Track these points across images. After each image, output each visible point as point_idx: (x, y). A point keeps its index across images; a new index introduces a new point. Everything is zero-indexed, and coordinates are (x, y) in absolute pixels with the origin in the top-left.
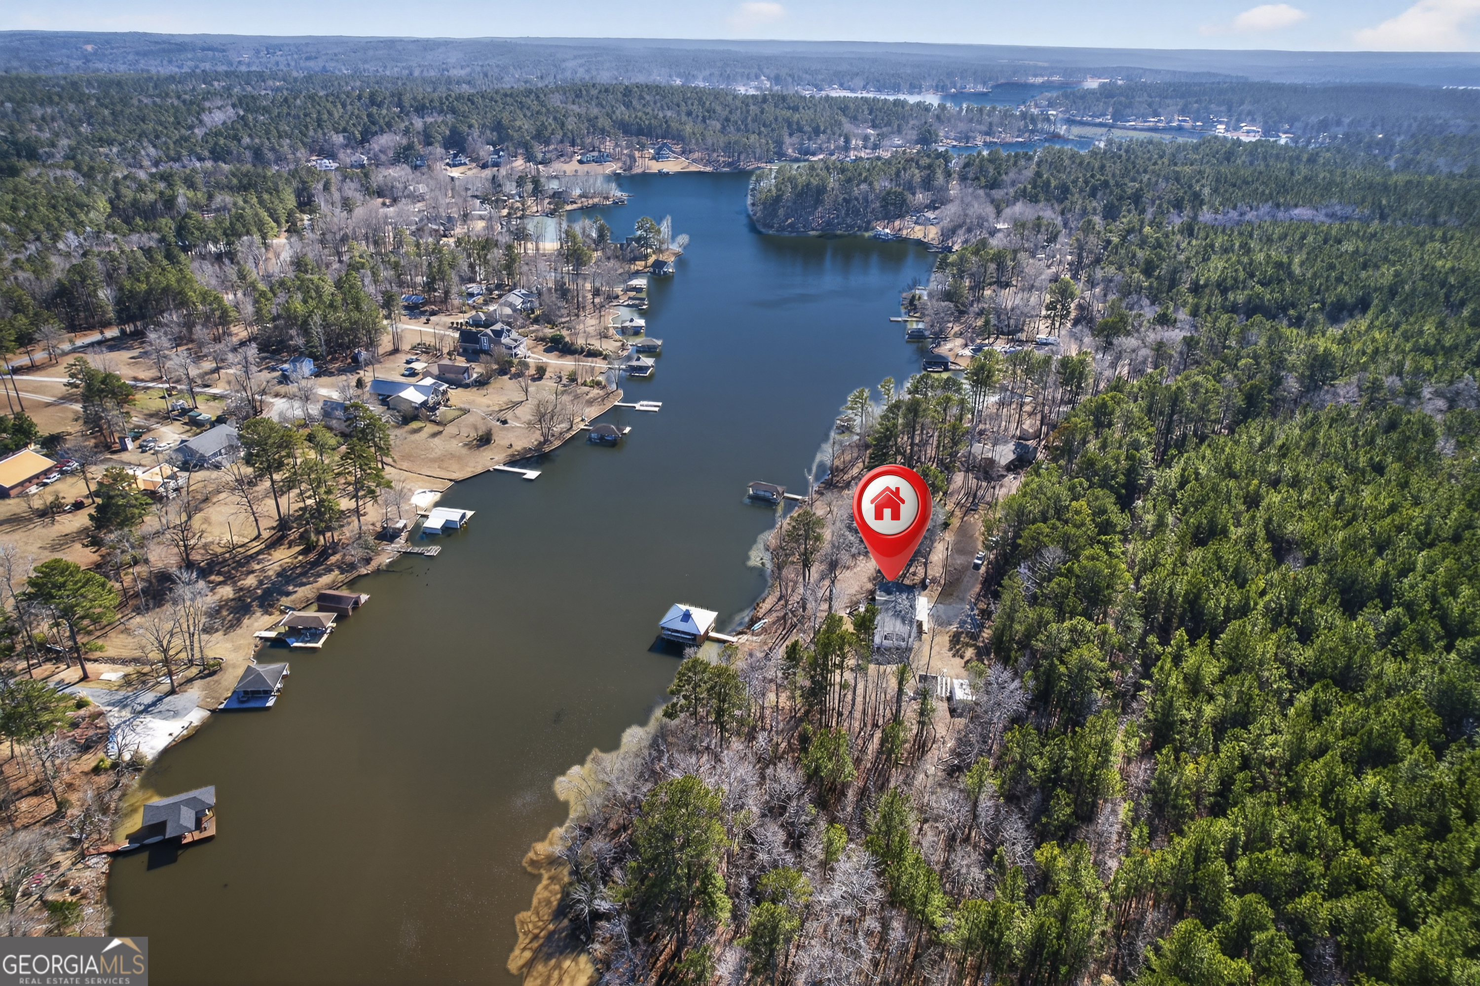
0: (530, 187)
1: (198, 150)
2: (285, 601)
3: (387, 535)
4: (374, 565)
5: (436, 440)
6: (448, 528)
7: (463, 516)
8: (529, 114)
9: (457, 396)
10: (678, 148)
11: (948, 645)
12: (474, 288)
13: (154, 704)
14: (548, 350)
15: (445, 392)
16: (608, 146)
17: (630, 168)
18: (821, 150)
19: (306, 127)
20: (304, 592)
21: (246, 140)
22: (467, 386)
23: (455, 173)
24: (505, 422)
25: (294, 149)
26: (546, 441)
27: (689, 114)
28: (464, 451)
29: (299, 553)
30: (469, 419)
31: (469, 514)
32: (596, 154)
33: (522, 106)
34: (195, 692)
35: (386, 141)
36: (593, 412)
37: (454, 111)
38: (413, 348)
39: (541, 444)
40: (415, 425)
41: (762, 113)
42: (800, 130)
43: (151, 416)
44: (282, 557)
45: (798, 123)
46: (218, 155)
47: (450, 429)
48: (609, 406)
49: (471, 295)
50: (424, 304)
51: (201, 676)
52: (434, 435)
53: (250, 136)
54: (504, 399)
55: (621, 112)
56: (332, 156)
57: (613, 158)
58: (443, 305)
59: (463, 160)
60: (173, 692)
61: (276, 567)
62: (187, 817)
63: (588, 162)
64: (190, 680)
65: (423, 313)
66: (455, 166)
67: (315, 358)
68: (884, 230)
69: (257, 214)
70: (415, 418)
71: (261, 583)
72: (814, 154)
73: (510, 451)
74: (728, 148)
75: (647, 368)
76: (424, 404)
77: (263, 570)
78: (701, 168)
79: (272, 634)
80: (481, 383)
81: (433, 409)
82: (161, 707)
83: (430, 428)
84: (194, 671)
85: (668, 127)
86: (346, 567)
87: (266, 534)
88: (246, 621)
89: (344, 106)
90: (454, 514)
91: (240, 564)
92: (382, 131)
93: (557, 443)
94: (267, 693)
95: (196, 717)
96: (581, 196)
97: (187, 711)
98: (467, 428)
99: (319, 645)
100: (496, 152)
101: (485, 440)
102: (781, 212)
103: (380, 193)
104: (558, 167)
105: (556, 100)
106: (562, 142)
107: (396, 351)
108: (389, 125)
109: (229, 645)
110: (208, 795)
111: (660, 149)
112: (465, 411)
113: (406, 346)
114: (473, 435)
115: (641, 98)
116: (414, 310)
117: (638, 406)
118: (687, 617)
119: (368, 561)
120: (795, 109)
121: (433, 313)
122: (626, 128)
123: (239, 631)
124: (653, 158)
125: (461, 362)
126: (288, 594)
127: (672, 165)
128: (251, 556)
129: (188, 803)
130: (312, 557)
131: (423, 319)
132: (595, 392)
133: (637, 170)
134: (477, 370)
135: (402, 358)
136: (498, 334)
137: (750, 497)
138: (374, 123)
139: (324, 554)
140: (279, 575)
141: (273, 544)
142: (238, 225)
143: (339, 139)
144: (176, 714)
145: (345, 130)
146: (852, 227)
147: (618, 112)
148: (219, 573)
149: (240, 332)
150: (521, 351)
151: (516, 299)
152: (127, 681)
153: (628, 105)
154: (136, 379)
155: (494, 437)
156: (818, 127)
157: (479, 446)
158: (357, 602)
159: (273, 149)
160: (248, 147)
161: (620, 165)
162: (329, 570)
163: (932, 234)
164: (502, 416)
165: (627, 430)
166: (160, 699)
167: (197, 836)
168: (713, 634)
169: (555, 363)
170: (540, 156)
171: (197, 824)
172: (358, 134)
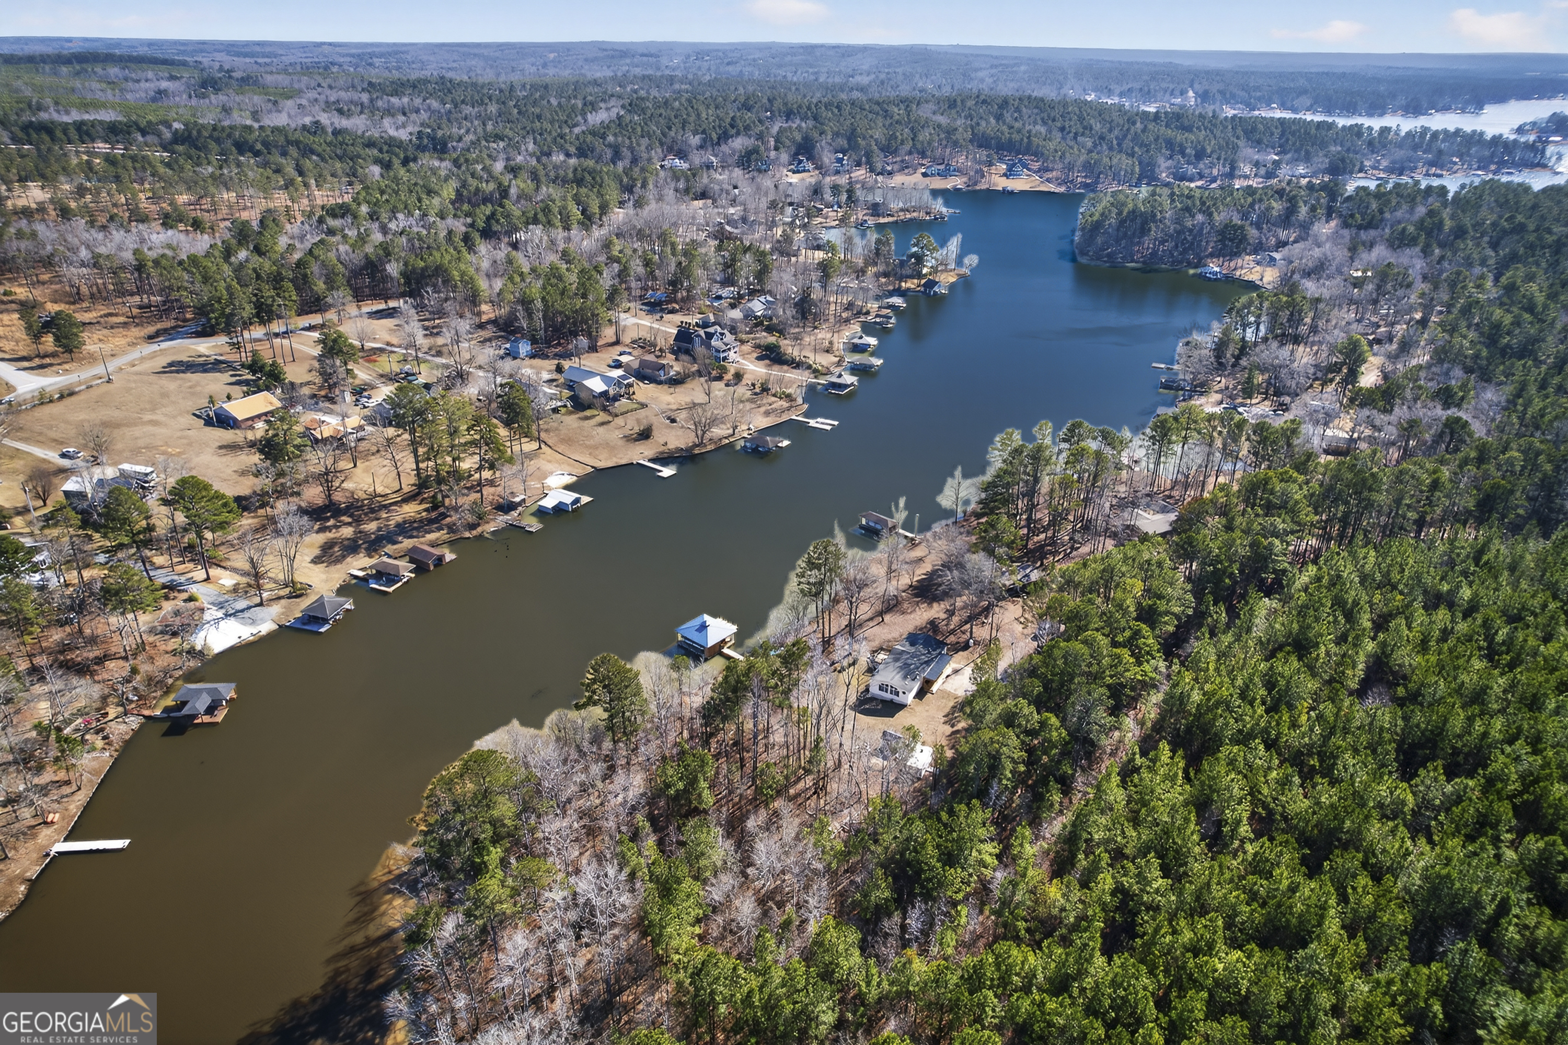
0: (844, 197)
1: (567, 146)
2: (390, 548)
3: (507, 507)
4: (479, 529)
5: (601, 430)
6: (560, 509)
7: (577, 501)
8: (888, 122)
9: (644, 391)
10: (1036, 166)
11: (947, 710)
12: (726, 292)
13: (242, 611)
14: (758, 359)
15: (630, 385)
16: (961, 160)
17: (976, 184)
18: (1201, 176)
19: (670, 128)
20: (407, 543)
21: (611, 138)
22: (660, 383)
23: (794, 179)
24: (673, 421)
25: (649, 148)
26: (701, 444)
27: (1062, 129)
28: (621, 443)
29: (426, 510)
30: (642, 413)
31: (585, 499)
32: (942, 167)
33: (887, 114)
34: (276, 609)
35: (739, 143)
36: (762, 422)
37: (815, 118)
38: (633, 342)
39: (696, 446)
40: (588, 413)
41: (1144, 131)
42: (1183, 153)
43: (382, 376)
44: (411, 510)
45: (1181, 145)
46: (582, 153)
47: (620, 421)
48: (785, 418)
49: (719, 298)
50: (668, 302)
51: (290, 597)
52: (602, 424)
53: (615, 135)
54: (688, 399)
55: (989, 126)
56: (682, 154)
57: (960, 171)
58: (686, 304)
59: (810, 166)
60: (261, 604)
61: (399, 519)
62: (202, 704)
63: (932, 175)
64: (279, 598)
65: (662, 310)
66: (798, 172)
67: (534, 341)
68: (1214, 267)
69: (565, 208)
70: (589, 407)
71: (379, 529)
72: (1191, 180)
73: (662, 449)
74: (1088, 167)
75: (846, 386)
76: (604, 394)
77: (387, 519)
78: (1052, 188)
79: (361, 574)
80: (677, 382)
81: (616, 398)
82: (246, 614)
83: (603, 417)
84: (287, 590)
85: (1030, 142)
86: (451, 529)
87: (406, 489)
88: (349, 559)
89: (717, 107)
90: (568, 497)
91: (373, 511)
92: (738, 134)
93: (710, 447)
94: (325, 621)
95: (266, 627)
96: (902, 210)
97: (263, 621)
98: (632, 424)
99: (391, 590)
100: (840, 161)
101: (645, 435)
102: (1099, 240)
103: (703, 195)
104: (898, 180)
105: (925, 111)
106: (910, 153)
107: (617, 342)
108: (747, 128)
109: (324, 576)
110: (228, 691)
111: (1014, 165)
112: (643, 406)
113: (627, 339)
114: (636, 429)
115: (1018, 110)
116: (655, 307)
117: (812, 423)
118: (703, 627)
119: (472, 527)
120: (1188, 129)
121: (672, 312)
122: (982, 142)
123: (339, 566)
124: (1005, 175)
125: (669, 359)
126: (395, 543)
127: (1020, 184)
128: (385, 507)
129: (209, 691)
130: (434, 515)
131: (658, 316)
132: (784, 404)
133: (983, 186)
134: (677, 368)
135: (619, 349)
136: (710, 336)
137: (862, 527)
138: (732, 126)
139: (445, 516)
140: (398, 525)
141: (407, 499)
142: (541, 216)
143: (695, 140)
144: (253, 622)
145: (704, 132)
146: (1181, 262)
147: (983, 124)
148: (351, 516)
149: (488, 311)
150: (732, 355)
151: (758, 306)
152: (235, 589)
153: (999, 117)
154: (388, 344)
155: (655, 433)
156: (1204, 149)
157: (636, 440)
158: (440, 559)
159: (631, 149)
160: (610, 146)
161: (965, 179)
162: (439, 529)
163: (1269, 277)
164: (672, 414)
165: (785, 443)
166: (249, 608)
167: (207, 719)
168: (726, 651)
169: (756, 369)
170: (879, 166)
171: (210, 710)
172: (715, 136)
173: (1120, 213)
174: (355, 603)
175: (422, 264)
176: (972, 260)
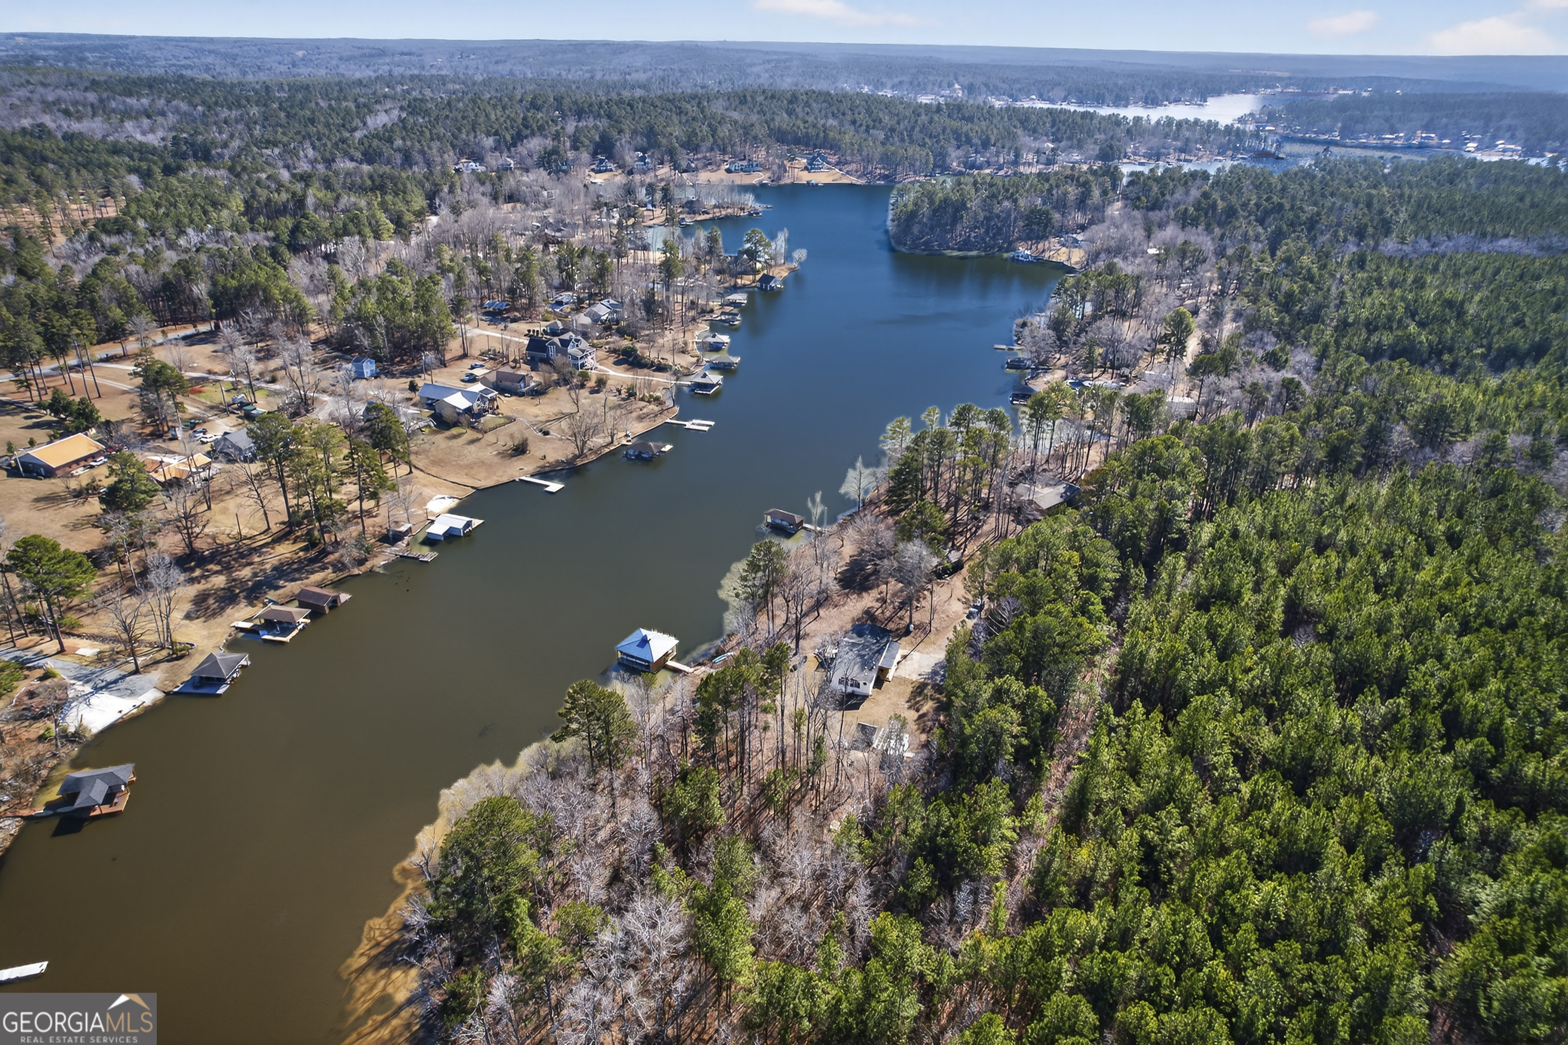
0: (658, 196)
1: (352, 151)
2: (272, 595)
3: (392, 538)
4: (368, 565)
5: (472, 448)
6: (451, 535)
7: (468, 524)
8: (684, 119)
9: (507, 404)
10: (833, 159)
11: (907, 695)
12: (565, 296)
13: (115, 682)
14: (617, 363)
15: (493, 400)
16: (761, 155)
17: (779, 178)
18: (988, 164)
19: (459, 130)
20: (293, 587)
21: (399, 143)
22: (522, 395)
23: (599, 179)
24: (546, 433)
25: (442, 152)
26: (581, 455)
27: (854, 122)
28: (497, 460)
29: (301, 549)
30: (512, 428)
31: (476, 522)
32: (745, 163)
33: (680, 112)
34: (156, 675)
35: (535, 144)
36: (639, 428)
37: (609, 116)
38: (482, 354)
39: (576, 457)
40: (455, 431)
41: (930, 122)
42: (969, 141)
43: (212, 408)
44: (285, 551)
45: (967, 135)
46: (370, 157)
47: (490, 437)
48: (659, 422)
49: (560, 303)
50: (508, 311)
51: (169, 659)
52: (472, 442)
53: (403, 139)
54: (555, 410)
55: (782, 120)
56: (479, 159)
57: (764, 167)
58: (528, 312)
59: (611, 166)
60: (136, 672)
61: (275, 561)
62: (98, 791)
63: (736, 171)
64: (157, 662)
65: (504, 320)
66: (600, 172)
67: (378, 359)
68: (1024, 251)
69: (374, 216)
70: (456, 424)
71: (255, 575)
72: (980, 168)
73: (542, 463)
74: (886, 159)
75: (713, 386)
76: (469, 410)
77: (262, 563)
78: (853, 180)
79: (248, 625)
80: (538, 393)
81: (479, 415)
82: (122, 685)
83: (470, 434)
84: (164, 653)
85: (826, 136)
86: (339, 566)
87: (275, 528)
88: (229, 611)
89: (504, 108)
90: (459, 522)
91: (242, 556)
92: (533, 134)
93: (593, 457)
94: (221, 681)
95: (150, 697)
96: (715, 207)
97: (143, 690)
98: (504, 438)
99: (287, 639)
100: (643, 159)
101: (520, 450)
102: (916, 229)
103: (511, 198)
104: (704, 176)
105: (717, 108)
106: (712, 149)
107: (465, 356)
108: (541, 128)
109: (205, 633)
110: (125, 773)
111: (814, 159)
112: (511, 420)
113: (475, 352)
114: (510, 444)
115: (807, 104)
116: (495, 316)
117: (688, 425)
118: (644, 642)
119: (361, 562)
120: (970, 119)
121: (514, 320)
122: (781, 137)
123: (219, 620)
124: (806, 169)
125: (524, 370)
126: (277, 588)
127: (822, 177)
128: (255, 549)
129: (102, 777)
130: (312, 553)
131: (502, 326)
132: (653, 407)
133: (787, 181)
134: (536, 379)
135: (468, 363)
136: (565, 343)
137: (768, 525)
138: (526, 127)
139: (324, 553)
140: (275, 569)
141: (279, 539)
142: (351, 226)
143: (489, 142)
144: (133, 693)
145: (496, 133)
146: (992, 247)
147: (777, 119)
148: (219, 563)
149: (317, 331)
150: (590, 362)
151: (602, 310)
152: (100, 658)
153: (790, 113)
154: (210, 372)
155: (531, 447)
156: (988, 138)
157: (512, 456)
158: (335, 601)
159: (422, 152)
160: (399, 150)
161: (768, 174)
162: (323, 568)
163: (1076, 257)
164: (547, 427)
165: (668, 448)
166: (123, 677)
167: (106, 809)
168: (671, 663)
169: (619, 376)
170: (684, 164)
171: (109, 798)
172: (508, 138)
173: (931, 202)
174: (250, 658)
175: (234, 283)
176: (801, 254)
